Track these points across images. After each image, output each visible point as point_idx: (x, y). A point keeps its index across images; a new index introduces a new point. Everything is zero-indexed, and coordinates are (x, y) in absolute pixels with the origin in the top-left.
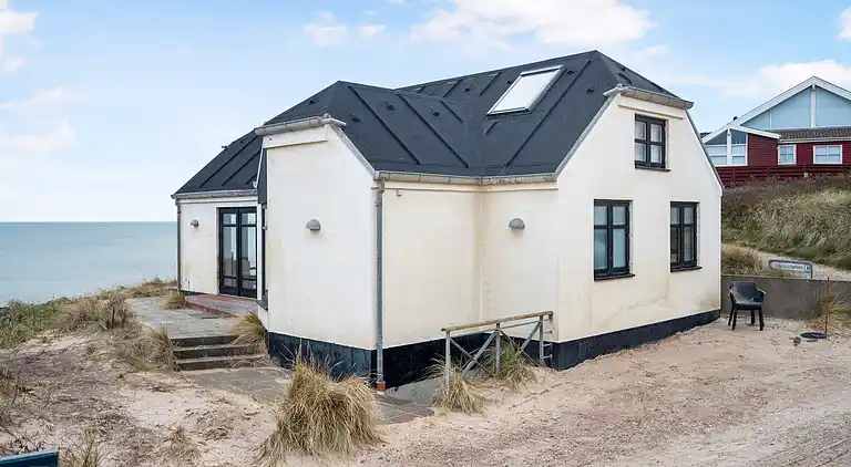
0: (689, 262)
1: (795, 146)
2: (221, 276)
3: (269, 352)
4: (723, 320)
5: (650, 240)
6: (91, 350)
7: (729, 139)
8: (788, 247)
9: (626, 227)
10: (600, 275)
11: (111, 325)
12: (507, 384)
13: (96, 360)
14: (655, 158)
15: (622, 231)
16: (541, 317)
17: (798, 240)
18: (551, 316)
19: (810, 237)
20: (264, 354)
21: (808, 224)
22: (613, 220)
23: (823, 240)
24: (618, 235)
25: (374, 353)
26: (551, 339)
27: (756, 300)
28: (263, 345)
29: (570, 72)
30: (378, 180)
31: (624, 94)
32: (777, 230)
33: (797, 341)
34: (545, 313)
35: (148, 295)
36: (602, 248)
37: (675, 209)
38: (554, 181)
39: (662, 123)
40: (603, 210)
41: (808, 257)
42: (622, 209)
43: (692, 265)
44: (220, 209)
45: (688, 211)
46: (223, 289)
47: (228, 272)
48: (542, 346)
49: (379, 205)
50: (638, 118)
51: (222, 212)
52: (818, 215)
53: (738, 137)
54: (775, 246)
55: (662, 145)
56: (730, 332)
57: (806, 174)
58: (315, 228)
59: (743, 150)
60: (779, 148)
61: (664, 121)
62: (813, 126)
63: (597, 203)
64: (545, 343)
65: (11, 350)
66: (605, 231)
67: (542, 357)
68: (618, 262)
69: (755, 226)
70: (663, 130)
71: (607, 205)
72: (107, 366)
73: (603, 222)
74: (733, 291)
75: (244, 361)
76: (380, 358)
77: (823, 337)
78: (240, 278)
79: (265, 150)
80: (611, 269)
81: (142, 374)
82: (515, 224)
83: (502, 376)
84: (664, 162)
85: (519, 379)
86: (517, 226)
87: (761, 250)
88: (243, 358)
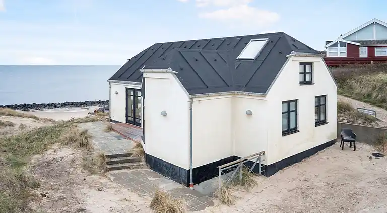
0: (323, 121)
1: (367, 48)
2: (127, 116)
3: (146, 161)
4: (338, 144)
5: (306, 114)
6: (73, 161)
7: (339, 45)
8: (364, 98)
9: (296, 111)
10: (285, 133)
11: (82, 145)
12: (245, 188)
13: (75, 168)
14: (308, 79)
15: (294, 113)
16: (260, 155)
17: (369, 96)
18: (264, 154)
19: (374, 95)
20: (143, 163)
21: (374, 89)
22: (290, 108)
23: (380, 96)
24: (293, 115)
25: (189, 171)
26: (264, 163)
27: (352, 137)
28: (143, 158)
29: (272, 42)
30: (191, 99)
31: (295, 55)
32: (360, 90)
33: (371, 159)
34: (261, 153)
35: (97, 121)
36: (286, 121)
37: (317, 99)
38: (265, 97)
39: (311, 64)
40: (286, 105)
41: (374, 104)
42: (294, 103)
43: (324, 122)
44: (127, 88)
45: (322, 99)
46: (127, 120)
47: (130, 114)
48: (260, 166)
49: (191, 109)
50: (301, 63)
51: (127, 89)
52: (378, 84)
53: (342, 44)
54: (359, 97)
55: (311, 73)
56: (341, 152)
57: (372, 62)
58: (164, 114)
59: (345, 50)
60: (360, 48)
61: (312, 63)
62: (375, 39)
63: (284, 103)
64: (262, 165)
65: (42, 155)
66: (287, 114)
67: (260, 171)
68: (292, 126)
69: (351, 88)
70: (312, 66)
71: (288, 103)
72: (79, 171)
73: (286, 110)
74: (342, 133)
75: (135, 166)
76: (191, 173)
77: (382, 156)
78: (134, 118)
79: (144, 78)
80: (290, 130)
81: (93, 176)
82: (248, 112)
83: (243, 184)
84: (312, 80)
85: (250, 185)
86: (249, 114)
87: (353, 99)
88: (135, 164)
